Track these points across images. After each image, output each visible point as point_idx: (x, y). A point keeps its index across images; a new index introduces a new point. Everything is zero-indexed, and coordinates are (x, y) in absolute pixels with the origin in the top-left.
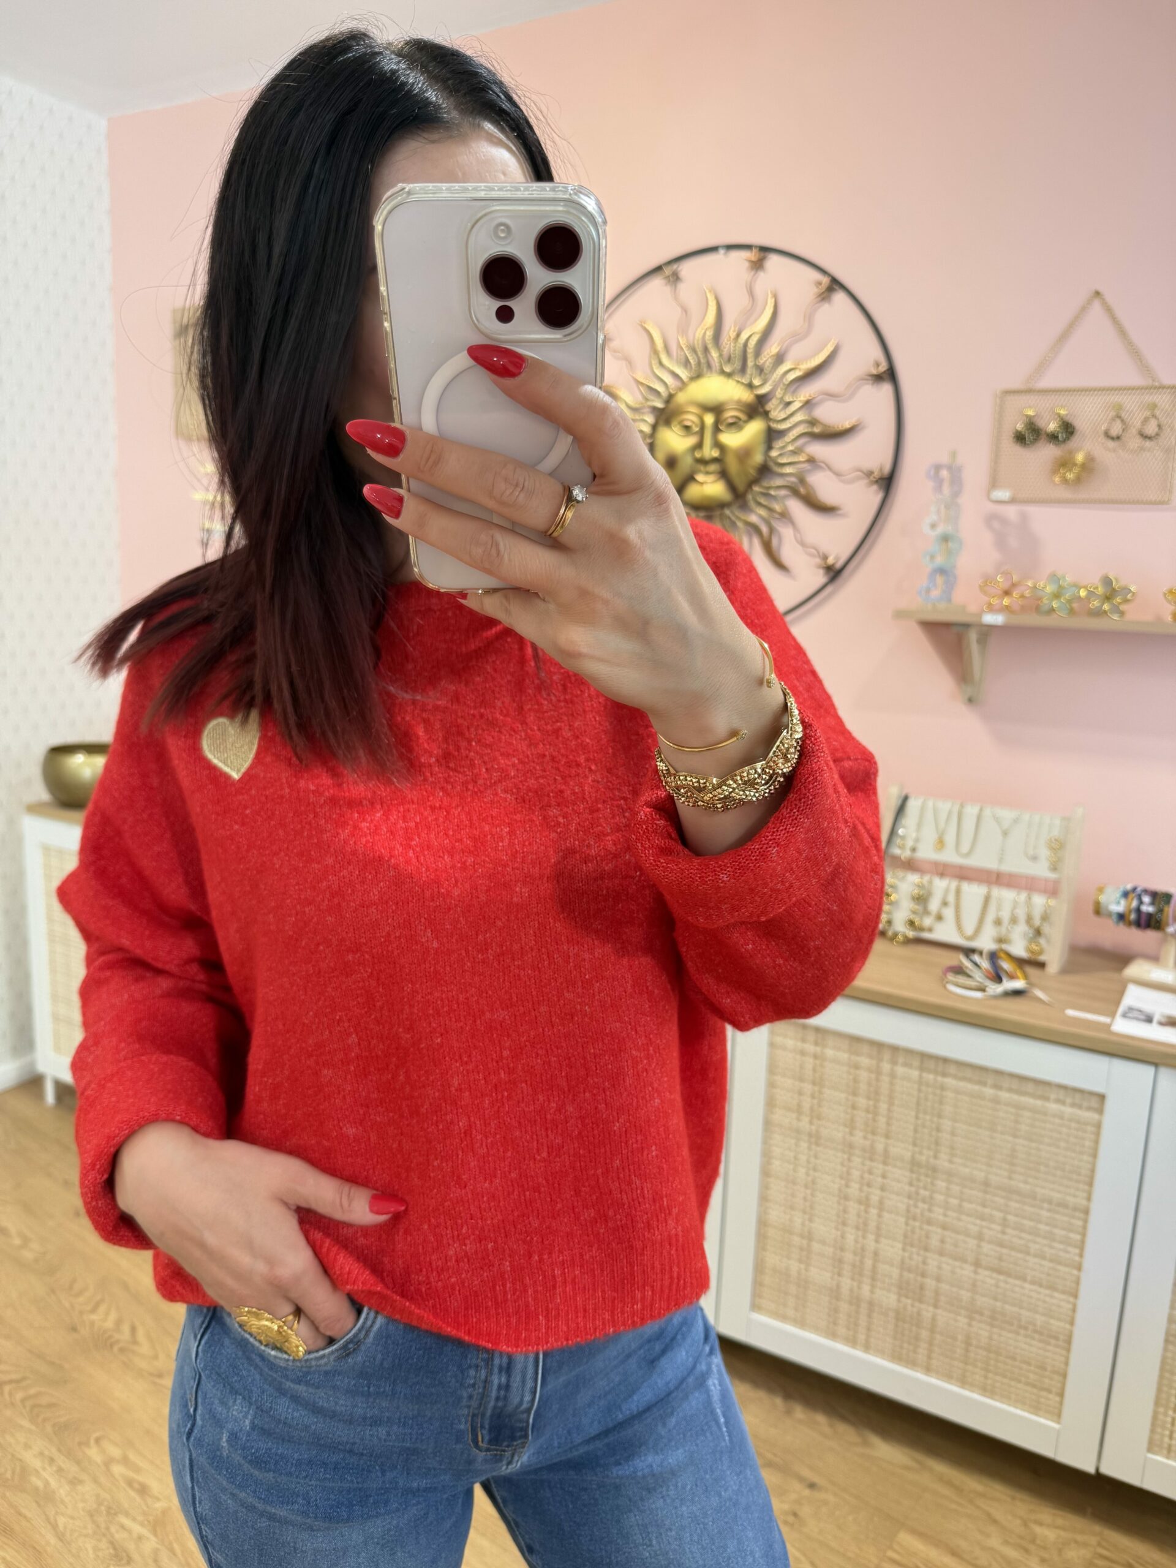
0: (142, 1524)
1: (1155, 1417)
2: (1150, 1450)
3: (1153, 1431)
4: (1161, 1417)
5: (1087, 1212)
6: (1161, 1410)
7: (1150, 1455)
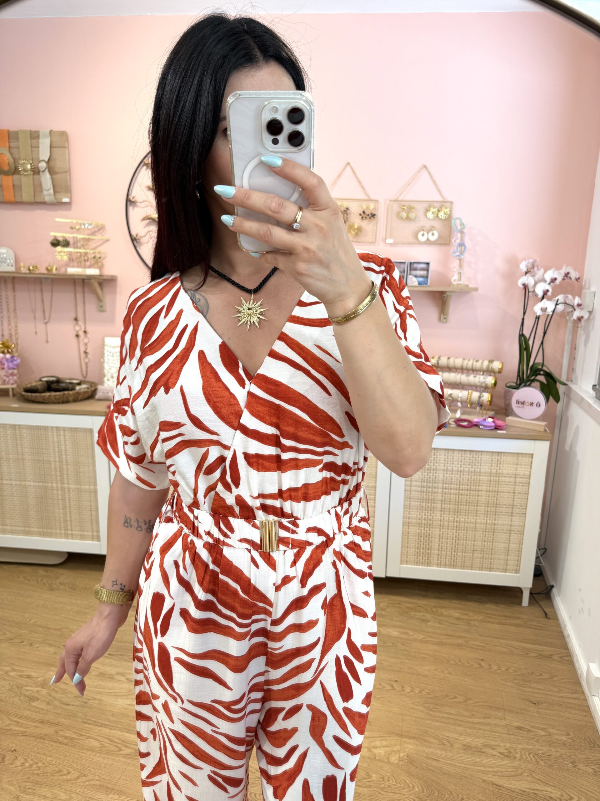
0: (36, 687)
1: (402, 552)
2: (401, 564)
3: (401, 557)
4: (403, 551)
5: (375, 487)
6: (403, 549)
7: (402, 565)
